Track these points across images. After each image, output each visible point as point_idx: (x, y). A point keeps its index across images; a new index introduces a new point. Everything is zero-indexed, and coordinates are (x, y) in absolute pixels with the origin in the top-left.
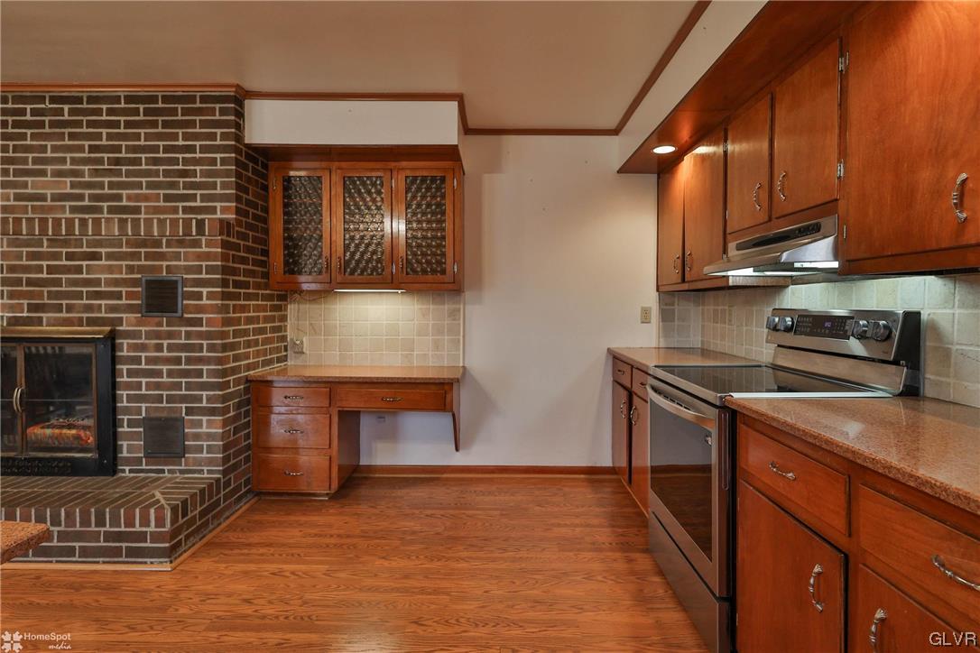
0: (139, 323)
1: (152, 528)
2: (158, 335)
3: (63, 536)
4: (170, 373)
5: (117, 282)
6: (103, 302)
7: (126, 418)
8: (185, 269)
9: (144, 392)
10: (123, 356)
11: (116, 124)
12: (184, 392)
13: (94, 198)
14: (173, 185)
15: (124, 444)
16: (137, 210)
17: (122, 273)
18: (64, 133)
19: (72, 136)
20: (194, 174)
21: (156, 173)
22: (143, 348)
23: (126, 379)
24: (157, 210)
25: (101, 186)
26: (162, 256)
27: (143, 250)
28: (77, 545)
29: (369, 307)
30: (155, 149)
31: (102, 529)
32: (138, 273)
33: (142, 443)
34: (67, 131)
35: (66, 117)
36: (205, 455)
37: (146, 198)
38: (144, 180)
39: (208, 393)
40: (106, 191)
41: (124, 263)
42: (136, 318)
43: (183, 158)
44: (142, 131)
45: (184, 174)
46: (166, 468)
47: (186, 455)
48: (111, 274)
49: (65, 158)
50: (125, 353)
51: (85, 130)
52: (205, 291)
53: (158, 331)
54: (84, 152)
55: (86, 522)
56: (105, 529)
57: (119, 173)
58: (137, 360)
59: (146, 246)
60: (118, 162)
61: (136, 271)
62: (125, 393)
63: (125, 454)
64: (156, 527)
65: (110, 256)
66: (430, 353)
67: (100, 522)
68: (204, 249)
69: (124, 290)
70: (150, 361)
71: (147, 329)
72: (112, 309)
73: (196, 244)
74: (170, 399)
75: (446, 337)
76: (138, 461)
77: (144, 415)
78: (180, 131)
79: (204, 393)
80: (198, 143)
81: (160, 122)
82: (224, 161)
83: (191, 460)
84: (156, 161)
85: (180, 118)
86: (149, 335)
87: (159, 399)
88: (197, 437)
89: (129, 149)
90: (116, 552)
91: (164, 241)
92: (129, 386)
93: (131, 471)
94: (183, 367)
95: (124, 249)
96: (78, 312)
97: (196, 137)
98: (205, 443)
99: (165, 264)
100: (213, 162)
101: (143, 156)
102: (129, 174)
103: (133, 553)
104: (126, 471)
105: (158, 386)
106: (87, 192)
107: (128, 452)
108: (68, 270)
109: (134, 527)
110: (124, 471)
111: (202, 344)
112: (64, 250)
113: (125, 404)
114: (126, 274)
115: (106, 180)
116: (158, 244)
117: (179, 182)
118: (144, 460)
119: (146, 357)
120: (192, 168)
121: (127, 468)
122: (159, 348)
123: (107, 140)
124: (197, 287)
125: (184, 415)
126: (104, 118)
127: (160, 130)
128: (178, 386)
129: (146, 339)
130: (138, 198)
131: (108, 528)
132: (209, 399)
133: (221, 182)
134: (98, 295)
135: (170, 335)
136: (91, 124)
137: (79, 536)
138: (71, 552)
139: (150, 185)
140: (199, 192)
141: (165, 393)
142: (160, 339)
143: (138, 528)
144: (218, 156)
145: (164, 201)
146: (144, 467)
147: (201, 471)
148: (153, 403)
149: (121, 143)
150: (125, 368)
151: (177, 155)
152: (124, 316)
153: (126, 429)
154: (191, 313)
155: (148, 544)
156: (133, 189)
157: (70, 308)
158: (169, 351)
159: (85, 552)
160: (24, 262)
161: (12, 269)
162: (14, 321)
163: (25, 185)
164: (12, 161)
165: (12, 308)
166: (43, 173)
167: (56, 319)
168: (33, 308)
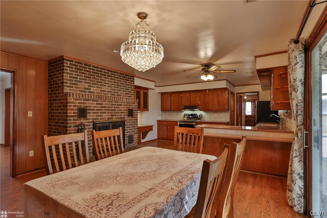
5: (124, 110)
8: (133, 108)
9: (128, 131)
13: (114, 92)
16: (121, 96)
17: (125, 108)
21: (124, 89)
22: (128, 123)
23: (126, 129)
24: (124, 96)
26: (131, 105)
27: (128, 104)
32: (127, 108)
33: (128, 141)
34: (110, 78)
35: (110, 75)
36: (136, 141)
37: (122, 93)
38: (122, 90)
40: (116, 91)
41: (126, 106)
42: (127, 117)
43: (128, 86)
46: (131, 145)
47: (133, 142)
49: (109, 83)
51: (113, 78)
52: (136, 112)
54: (113, 83)
58: (127, 125)
60: (118, 85)
65: (124, 105)
68: (136, 104)
69: (125, 112)
70: (129, 125)
71: (129, 119)
72: (124, 115)
77: (128, 135)
79: (136, 130)
81: (124, 79)
84: (124, 86)
88: (135, 138)
89: (120, 83)
94: (133, 126)
95: (126, 104)
97: (129, 83)
99: (131, 107)
101: (122, 85)
102: (120, 88)
105: (130, 130)
107: (126, 143)
108: (117, 108)
111: (135, 121)
112: (117, 104)
115: (116, 89)
116: (130, 103)
117: (127, 91)
120: (129, 89)
122: (130, 122)
123: (116, 81)
125: (133, 134)
126: (116, 76)
128: (132, 129)
129: (128, 121)
133: (133, 92)
134: (122, 113)
135: (132, 120)
140: (130, 93)
144: (132, 87)
145: (125, 94)
146: (128, 145)
147: (135, 144)
148: (129, 133)
152: (125, 117)
154: (134, 116)
156: (120, 91)
157: (118, 115)
160: (110, 106)
161: (108, 107)
162: (108, 119)
163: (102, 88)
164: (99, 82)
165: (108, 116)
166: (105, 86)
167: (116, 118)
168: (112, 115)
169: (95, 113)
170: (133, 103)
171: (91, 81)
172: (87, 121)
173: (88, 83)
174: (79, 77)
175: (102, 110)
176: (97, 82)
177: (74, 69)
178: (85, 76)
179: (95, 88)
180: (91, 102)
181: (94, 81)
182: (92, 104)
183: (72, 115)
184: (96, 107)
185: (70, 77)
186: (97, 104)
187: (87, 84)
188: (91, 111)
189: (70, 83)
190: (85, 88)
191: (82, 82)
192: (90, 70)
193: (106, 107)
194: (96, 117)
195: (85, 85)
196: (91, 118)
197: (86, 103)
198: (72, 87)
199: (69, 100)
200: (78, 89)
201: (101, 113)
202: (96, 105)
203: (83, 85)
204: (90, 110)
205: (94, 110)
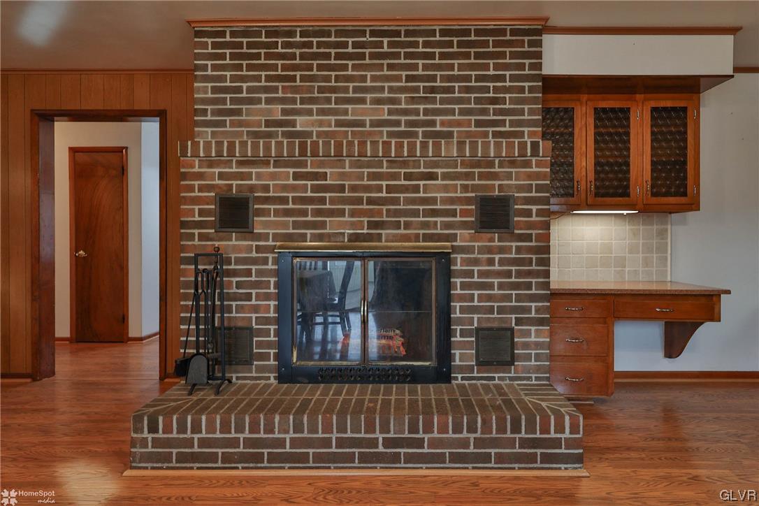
0: (473, 239)
1: (567, 434)
2: (490, 250)
3: (479, 443)
4: (501, 286)
5: (452, 201)
6: (439, 219)
7: (459, 328)
8: (516, 188)
9: (476, 303)
10: (457, 270)
11: (431, 56)
12: (514, 304)
13: (410, 124)
14: (484, 112)
15: (457, 353)
16: (450, 135)
17: (457, 192)
18: (383, 64)
19: (391, 67)
20: (503, 101)
21: (468, 101)
22: (476, 262)
23: (459, 292)
24: (469, 135)
25: (417, 112)
26: (495, 176)
27: (476, 170)
28: (493, 451)
29: (584, 228)
30: (468, 78)
31: (517, 436)
32: (472, 192)
33: (474, 352)
34: (385, 62)
35: (386, 49)
36: (533, 363)
37: (459, 123)
38: (456, 107)
39: (537, 304)
40: (422, 117)
41: (459, 183)
42: (469, 233)
43: (493, 86)
44: (456, 62)
45: (494, 101)
46: (496, 375)
47: (516, 363)
48: (447, 193)
49: (384, 87)
50: (458, 267)
51: (402, 61)
52: (534, 208)
53: (490, 246)
54: (402, 82)
55: (501, 429)
56: (520, 436)
57: (433, 101)
58: (470, 274)
59: (479, 167)
60: (433, 90)
61: (470, 190)
62: (458, 304)
63: (457, 362)
64: (571, 433)
65: (446, 176)
66: (641, 269)
67: (516, 429)
68: (535, 169)
69: (458, 208)
70: (482, 274)
71: (480, 244)
72: (447, 226)
73: (527, 164)
74: (501, 310)
75: (655, 255)
76: (471, 369)
77: (476, 325)
78: (491, 62)
79: (533, 305)
80: (508, 73)
81: (473, 54)
82: (531, 89)
83: (520, 368)
84: (468, 90)
85: (491, 49)
86: (482, 250)
87: (491, 310)
88: (526, 346)
89: (444, 78)
90: (531, 459)
91: (497, 162)
92: (462, 298)
93: (463, 378)
94: (513, 280)
95: (459, 170)
96: (415, 229)
97: (506, 67)
98: (533, 352)
99: (497, 183)
100: (522, 90)
101: (456, 85)
102: (443, 101)
103: (547, 459)
104: (458, 379)
105: (490, 298)
106: (403, 118)
107: (460, 361)
108: (405, 189)
109: (549, 433)
110: (456, 378)
111: (532, 258)
112: (403, 171)
113: (458, 315)
114: (461, 193)
115: (422, 107)
116: (491, 164)
117: (490, 109)
118: (475, 367)
119: (478, 270)
120: (502, 95)
121: (460, 376)
122: (491, 262)
123: (423, 70)
124: (527, 205)
125: (513, 325)
126: (421, 50)
127: (473, 61)
128: (508, 298)
129: (478, 254)
130: (451, 124)
131: (523, 435)
132: (538, 310)
133: (529, 108)
134: (434, 213)
135: (501, 250)
136: (408, 56)
137: (494, 443)
138: (486, 458)
139: (462, 112)
140: (508, 118)
141: (496, 305)
142: (493, 254)
143: (553, 435)
144: (526, 84)
145: (475, 126)
146: (475, 375)
147: (529, 378)
148: (485, 314)
149: (436, 73)
150: (458, 281)
151: (488, 84)
152: (458, 232)
153: (459, 339)
154: (521, 229)
155: (563, 451)
156: (446, 115)
157: (407, 225)
158: (500, 264)
159: (501, 458)
160: (365, 182)
161: (354, 188)
162: (355, 238)
163: (346, 112)
164: (334, 90)
165: (353, 225)
166: (363, 101)
167: (394, 235)
168: (372, 225)
169: (288, 213)
170: (513, 163)
171: (296, 90)
172: (255, 243)
173: (282, 101)
174: (245, 85)
175: (322, 201)
176: (321, 90)
177: (228, 61)
178: (268, 78)
179: (315, 117)
180: (272, 170)
181: (310, 90)
182: (273, 176)
183: (197, 218)
184: (294, 188)
185: (215, 90)
186: (297, 176)
187: (280, 107)
188: (272, 207)
189: (214, 113)
190: (268, 124)
191: (259, 101)
192: (290, 51)
193: (341, 188)
194: (291, 231)
195: (270, 112)
196: (271, 232)
197: (248, 176)
198: (223, 124)
199: (184, 167)
200: (243, 129)
201: (318, 213)
202: (291, 182)
203: (261, 112)
204: (267, 200)
205: (284, 200)
